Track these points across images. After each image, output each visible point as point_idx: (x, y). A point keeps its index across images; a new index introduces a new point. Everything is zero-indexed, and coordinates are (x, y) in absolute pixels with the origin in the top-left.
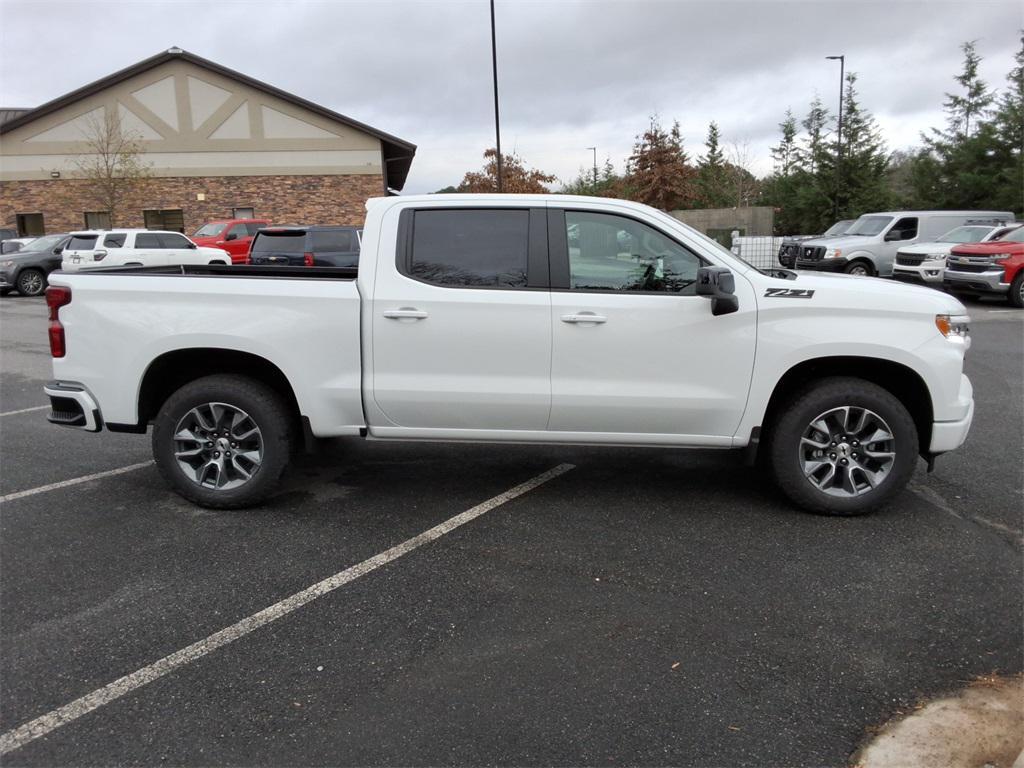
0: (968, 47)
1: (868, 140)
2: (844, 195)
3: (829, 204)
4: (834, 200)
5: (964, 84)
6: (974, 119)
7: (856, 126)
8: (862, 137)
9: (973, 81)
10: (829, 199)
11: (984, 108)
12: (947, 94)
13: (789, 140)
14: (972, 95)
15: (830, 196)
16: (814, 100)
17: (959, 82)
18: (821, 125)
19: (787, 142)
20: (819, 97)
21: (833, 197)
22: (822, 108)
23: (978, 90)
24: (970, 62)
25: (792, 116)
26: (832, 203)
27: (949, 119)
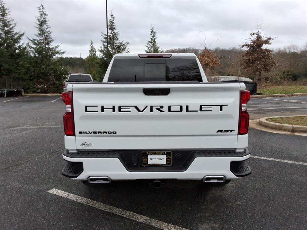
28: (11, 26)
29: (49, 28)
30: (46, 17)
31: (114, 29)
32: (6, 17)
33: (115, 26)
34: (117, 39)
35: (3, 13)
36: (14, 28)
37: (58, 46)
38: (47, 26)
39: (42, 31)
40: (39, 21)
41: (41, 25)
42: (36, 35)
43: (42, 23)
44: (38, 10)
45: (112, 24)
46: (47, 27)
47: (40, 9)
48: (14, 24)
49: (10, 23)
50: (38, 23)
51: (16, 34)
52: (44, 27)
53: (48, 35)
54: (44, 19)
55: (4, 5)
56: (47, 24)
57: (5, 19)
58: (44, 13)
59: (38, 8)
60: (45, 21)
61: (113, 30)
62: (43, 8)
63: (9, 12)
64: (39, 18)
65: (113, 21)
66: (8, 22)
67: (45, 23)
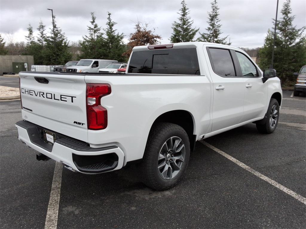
0: (92, 14)
1: (61, 37)
2: (58, 53)
3: (54, 56)
4: (55, 54)
5: (93, 24)
6: (96, 34)
7: (57, 32)
8: (59, 36)
9: (95, 23)
10: (53, 54)
11: (98, 31)
12: (88, 26)
13: (31, 34)
14: (95, 27)
15: (53, 53)
16: (40, 22)
17: (91, 23)
18: (44, 30)
19: (30, 34)
20: (42, 21)
21: (55, 53)
22: (44, 25)
23: (96, 26)
24: (93, 18)
25: (31, 26)
26: (54, 55)
27: (90, 33)
28: (189, 24)
29: (219, 21)
30: (217, 11)
31: (289, 13)
32: (186, 17)
33: (290, 10)
34: (290, 24)
35: (184, 13)
36: (192, 25)
37: (225, 38)
38: (217, 19)
39: (213, 25)
40: (210, 16)
41: (212, 20)
42: (207, 29)
43: (213, 18)
44: (212, 5)
45: (286, 8)
46: (217, 21)
47: (213, 4)
48: (191, 21)
49: (188, 21)
50: (210, 18)
51: (192, 30)
52: (215, 21)
53: (217, 28)
54: (215, 14)
55: (186, 6)
56: (217, 18)
57: (185, 18)
58: (216, 8)
59: (212, 3)
60: (216, 15)
61: (287, 15)
62: (216, 3)
63: (189, 12)
64: (211, 13)
65: (288, 4)
66: (187, 20)
67: (216, 18)
